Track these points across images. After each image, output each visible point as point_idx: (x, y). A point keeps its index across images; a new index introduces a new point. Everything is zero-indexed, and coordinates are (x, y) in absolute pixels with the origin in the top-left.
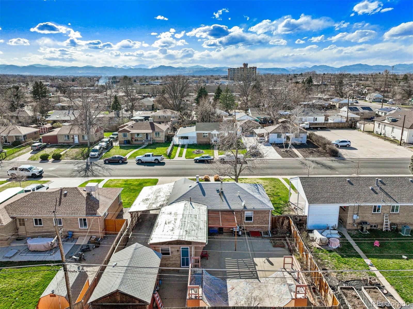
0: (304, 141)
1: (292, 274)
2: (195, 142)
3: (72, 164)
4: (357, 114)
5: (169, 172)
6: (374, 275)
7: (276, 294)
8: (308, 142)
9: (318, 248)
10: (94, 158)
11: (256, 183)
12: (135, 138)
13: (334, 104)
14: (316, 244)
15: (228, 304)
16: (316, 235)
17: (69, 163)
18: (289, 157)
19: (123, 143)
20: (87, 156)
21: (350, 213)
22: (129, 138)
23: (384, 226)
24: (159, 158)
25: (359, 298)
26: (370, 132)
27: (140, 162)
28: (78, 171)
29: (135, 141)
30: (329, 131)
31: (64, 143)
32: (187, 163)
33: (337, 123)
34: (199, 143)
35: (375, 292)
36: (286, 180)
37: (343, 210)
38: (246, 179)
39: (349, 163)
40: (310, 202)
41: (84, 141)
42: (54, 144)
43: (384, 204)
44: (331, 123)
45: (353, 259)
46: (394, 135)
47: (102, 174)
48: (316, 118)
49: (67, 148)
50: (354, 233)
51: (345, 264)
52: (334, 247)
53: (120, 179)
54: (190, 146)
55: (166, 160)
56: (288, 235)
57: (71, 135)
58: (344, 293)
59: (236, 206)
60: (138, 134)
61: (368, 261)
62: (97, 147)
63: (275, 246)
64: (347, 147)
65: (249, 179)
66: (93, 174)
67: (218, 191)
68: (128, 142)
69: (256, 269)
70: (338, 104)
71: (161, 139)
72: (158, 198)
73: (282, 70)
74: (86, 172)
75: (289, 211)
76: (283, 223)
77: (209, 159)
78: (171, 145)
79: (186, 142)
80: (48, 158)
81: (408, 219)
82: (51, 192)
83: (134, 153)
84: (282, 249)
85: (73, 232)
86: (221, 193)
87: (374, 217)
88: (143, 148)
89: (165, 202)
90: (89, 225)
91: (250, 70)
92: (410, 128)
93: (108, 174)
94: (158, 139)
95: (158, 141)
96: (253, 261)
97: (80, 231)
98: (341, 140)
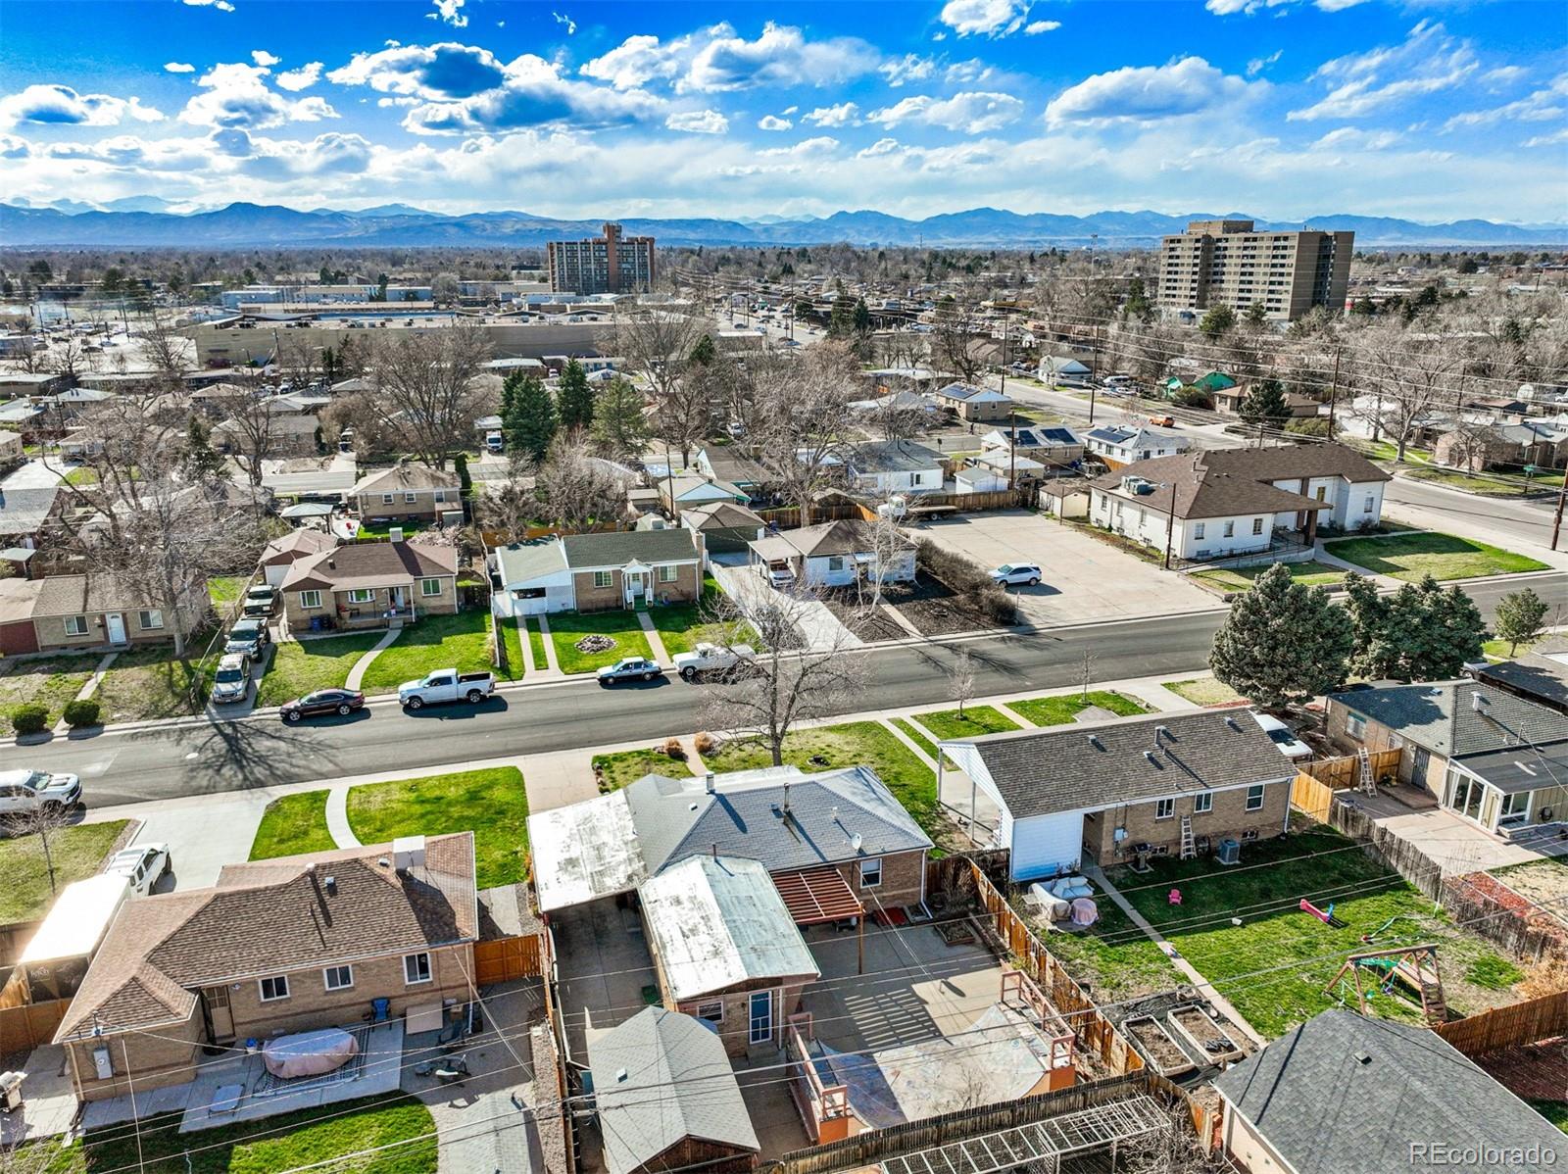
0: (908, 576)
1: (1025, 1012)
2: (571, 604)
3: (164, 739)
4: (1032, 456)
5: (539, 736)
6: (1186, 978)
7: (1001, 1068)
8: (920, 574)
9: (1051, 932)
10: (227, 703)
11: (823, 746)
12: (348, 606)
13: (951, 405)
14: (1044, 921)
15: (901, 1113)
16: (1040, 895)
17: (147, 735)
18: (882, 638)
19: (304, 626)
20: (197, 700)
21: (1107, 826)
22: (325, 604)
23: (1184, 847)
24: (482, 686)
25: (1167, 1040)
26: (1081, 522)
27: (416, 707)
28: (207, 765)
29: (351, 615)
30: (964, 521)
31: (64, 647)
32: (577, 692)
33: (983, 494)
34: (582, 607)
35: (1196, 1019)
36: (900, 724)
37: (1091, 820)
39: (1049, 645)
40: (1017, 814)
41: (150, 634)
42: (24, 656)
43: (1181, 795)
44: (966, 496)
45: (1133, 947)
47: (304, 767)
48: (918, 476)
49: (94, 669)
50: (1120, 874)
51: (1121, 961)
52: (1086, 923)
53: (388, 783)
54: (559, 621)
55: (503, 688)
56: (972, 906)
57: (93, 616)
58: (1137, 1035)
59: (837, 850)
60: (361, 593)
61: (1166, 947)
62: (231, 661)
63: (950, 944)
64: (1033, 586)
66: (272, 773)
67: (776, 811)
68: (324, 623)
69: (927, 1014)
70: (964, 406)
71: (446, 602)
72: (606, 852)
73: (727, 228)
74: (242, 768)
75: (950, 832)
76: (956, 877)
77: (647, 670)
78: (490, 621)
79: (536, 606)
80: (44, 721)
81: (1231, 821)
82: (280, 886)
83: (371, 668)
84: (969, 949)
85: (388, 1000)
86: (789, 818)
87: (1161, 828)
88: (393, 645)
89: (638, 865)
90: (437, 971)
91: (630, 247)
92: (1188, 517)
93: (330, 767)
94: (434, 602)
95: (434, 608)
96: (914, 994)
97: (410, 992)
98: (1014, 566)
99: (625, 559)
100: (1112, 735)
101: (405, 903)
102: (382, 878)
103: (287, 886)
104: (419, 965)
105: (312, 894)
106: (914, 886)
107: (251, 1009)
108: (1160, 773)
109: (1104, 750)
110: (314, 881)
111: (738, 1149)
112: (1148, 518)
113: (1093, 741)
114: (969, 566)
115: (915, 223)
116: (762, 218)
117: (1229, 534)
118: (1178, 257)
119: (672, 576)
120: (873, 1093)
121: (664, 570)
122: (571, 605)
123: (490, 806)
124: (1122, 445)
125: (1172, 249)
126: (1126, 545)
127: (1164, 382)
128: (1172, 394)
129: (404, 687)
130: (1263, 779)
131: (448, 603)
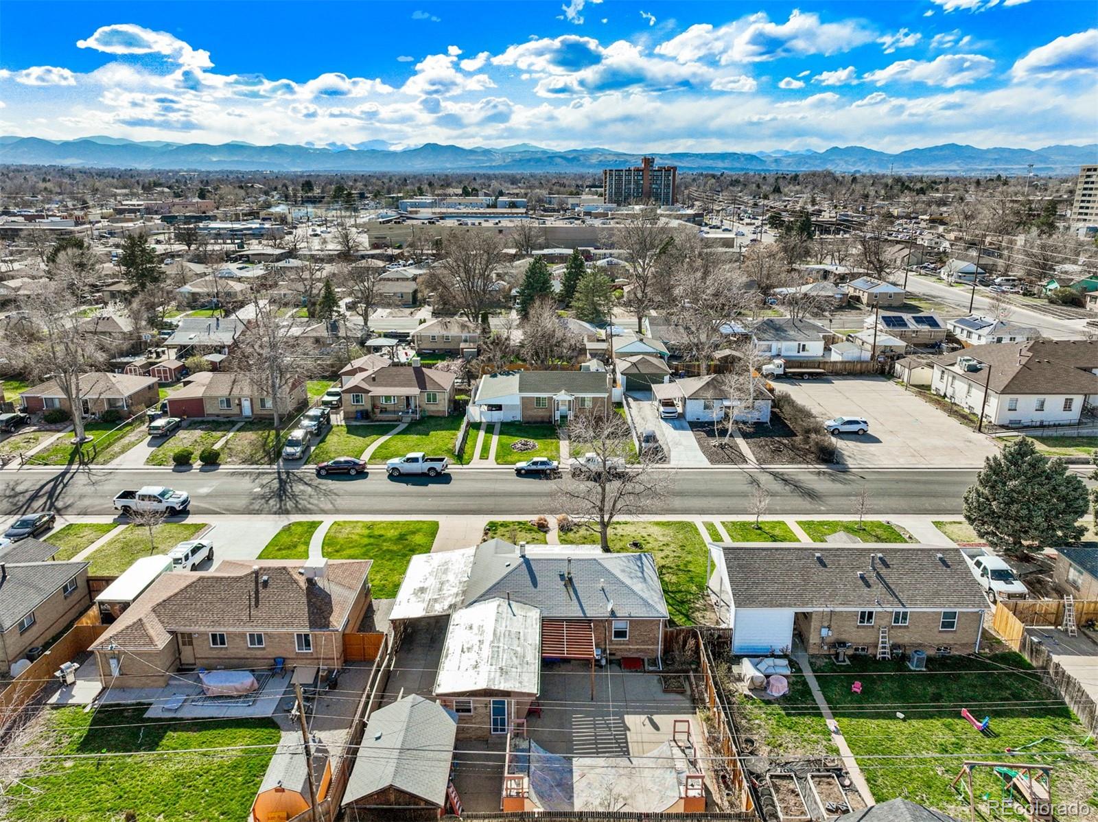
0: (766, 418)
1: (687, 751)
3: (247, 477)
4: (900, 336)
6: (837, 751)
7: (656, 787)
8: (775, 417)
9: (746, 696)
10: (292, 460)
11: (645, 535)
12: (379, 406)
13: (857, 294)
14: (743, 688)
15: (572, 804)
16: (747, 669)
17: (240, 473)
18: (726, 462)
19: (353, 416)
20: (274, 455)
21: (814, 624)
22: (366, 404)
23: (880, 650)
24: (438, 466)
25: (798, 795)
26: (923, 389)
27: (396, 476)
28: (263, 497)
29: (381, 412)
30: (829, 382)
31: (218, 416)
32: (498, 477)
33: (849, 362)
34: (526, 420)
35: (829, 784)
36: (710, 527)
38: (626, 523)
39: (853, 481)
40: (739, 604)
41: (265, 412)
42: (196, 419)
43: (880, 610)
44: (835, 362)
45: (807, 720)
46: (971, 402)
47: (316, 505)
48: (804, 346)
49: (229, 431)
50: (821, 662)
51: (790, 728)
52: (776, 695)
53: (357, 522)
54: (508, 428)
55: (453, 468)
56: (693, 666)
57: (234, 398)
58: (775, 786)
59: (597, 609)
60: (388, 398)
61: (832, 724)
62: (298, 434)
63: (666, 691)
64: (860, 435)
65: (633, 523)
66: (296, 507)
67: (562, 576)
68: (364, 415)
69: (626, 738)
70: (866, 294)
71: (441, 408)
72: (446, 587)
73: (746, 159)
74: (281, 500)
75: (705, 610)
76: (685, 643)
77: (548, 467)
78: (463, 426)
79: (497, 416)
80: (190, 459)
81: (926, 636)
82: (237, 577)
83: (380, 447)
84: (679, 697)
85: (284, 659)
86: (569, 582)
87: (862, 633)
88: (398, 434)
89: (459, 599)
90: (316, 646)
91: (659, 173)
92: (1003, 392)
93: (330, 506)
94: (432, 408)
95: (433, 412)
96: (623, 722)
97: (299, 657)
98: (846, 419)
99: (557, 390)
100: (835, 556)
101: (304, 600)
102: (296, 582)
103: (240, 578)
104: (305, 641)
105: (253, 585)
106: (653, 644)
107: (204, 649)
108: (866, 590)
109: (825, 566)
110: (257, 577)
111: (427, 802)
112: (973, 390)
113: (818, 558)
114: (808, 415)
115: (891, 156)
116: (775, 152)
117: (1041, 408)
118: (1093, 183)
119: (588, 404)
120: (558, 785)
121: (583, 400)
122: (519, 418)
123: (408, 545)
124: (980, 332)
125: (1088, 176)
126: (953, 410)
127: (1044, 283)
128: (1049, 293)
129: (390, 461)
130: (955, 607)
131: (441, 409)
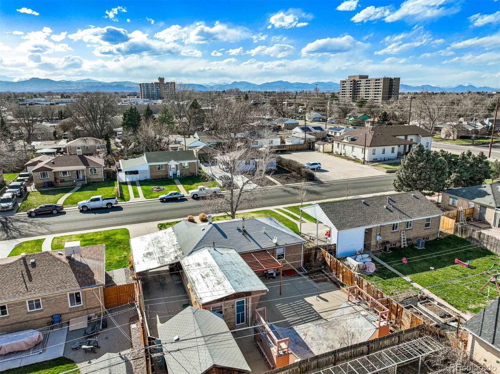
2: (148, 177)
4: (310, 134)
5: (136, 218)
6: (419, 290)
8: (278, 167)
10: (7, 211)
12: (60, 178)
15: (311, 352)
16: (351, 262)
18: (267, 185)
19: (41, 186)
21: (373, 234)
22: (50, 177)
23: (402, 243)
24: (113, 202)
25: (421, 314)
26: (331, 153)
27: (85, 210)
29: (61, 182)
32: (151, 204)
33: (296, 145)
34: (153, 178)
35: (430, 305)
36: (279, 210)
39: (328, 186)
40: (339, 229)
43: (401, 221)
44: (290, 145)
45: (394, 279)
46: (354, 154)
47: (35, 232)
48: (272, 141)
50: (379, 254)
51: (390, 285)
52: (372, 272)
53: (71, 236)
54: (143, 183)
55: (121, 203)
56: (323, 267)
59: (267, 244)
60: (65, 173)
61: (408, 278)
62: (7, 195)
63: (317, 282)
64: (319, 170)
65: (240, 214)
66: (20, 234)
67: (239, 230)
68: (50, 184)
69: (313, 309)
70: (283, 125)
72: (165, 249)
73: (198, 87)
74: (7, 232)
76: (316, 255)
77: (179, 196)
78: (117, 183)
79: (135, 178)
81: (420, 233)
82: (7, 265)
83: (67, 198)
84: (325, 283)
85: (60, 315)
86: (245, 232)
87: (393, 235)
88: (77, 191)
89: (179, 253)
90: (85, 301)
91: (167, 85)
92: (370, 146)
93: (47, 231)
94: (94, 177)
95: (95, 179)
96: (306, 302)
98: (312, 163)
99: (169, 160)
100: (370, 200)
101: (70, 269)
102: (58, 260)
103: (11, 264)
104: (76, 298)
105: (23, 267)
106: (298, 259)
108: (392, 213)
109: (368, 206)
110: (25, 261)
112: (355, 149)
113: (364, 202)
114: (296, 162)
115: (258, 85)
116: (210, 84)
117: (384, 153)
118: (345, 87)
119: (187, 167)
120: (297, 343)
121: (184, 164)
123: (114, 241)
124: (340, 132)
125: (343, 85)
126: (348, 158)
127: (348, 118)
128: (351, 122)
129: (80, 203)
130: (431, 215)
131: (99, 177)
